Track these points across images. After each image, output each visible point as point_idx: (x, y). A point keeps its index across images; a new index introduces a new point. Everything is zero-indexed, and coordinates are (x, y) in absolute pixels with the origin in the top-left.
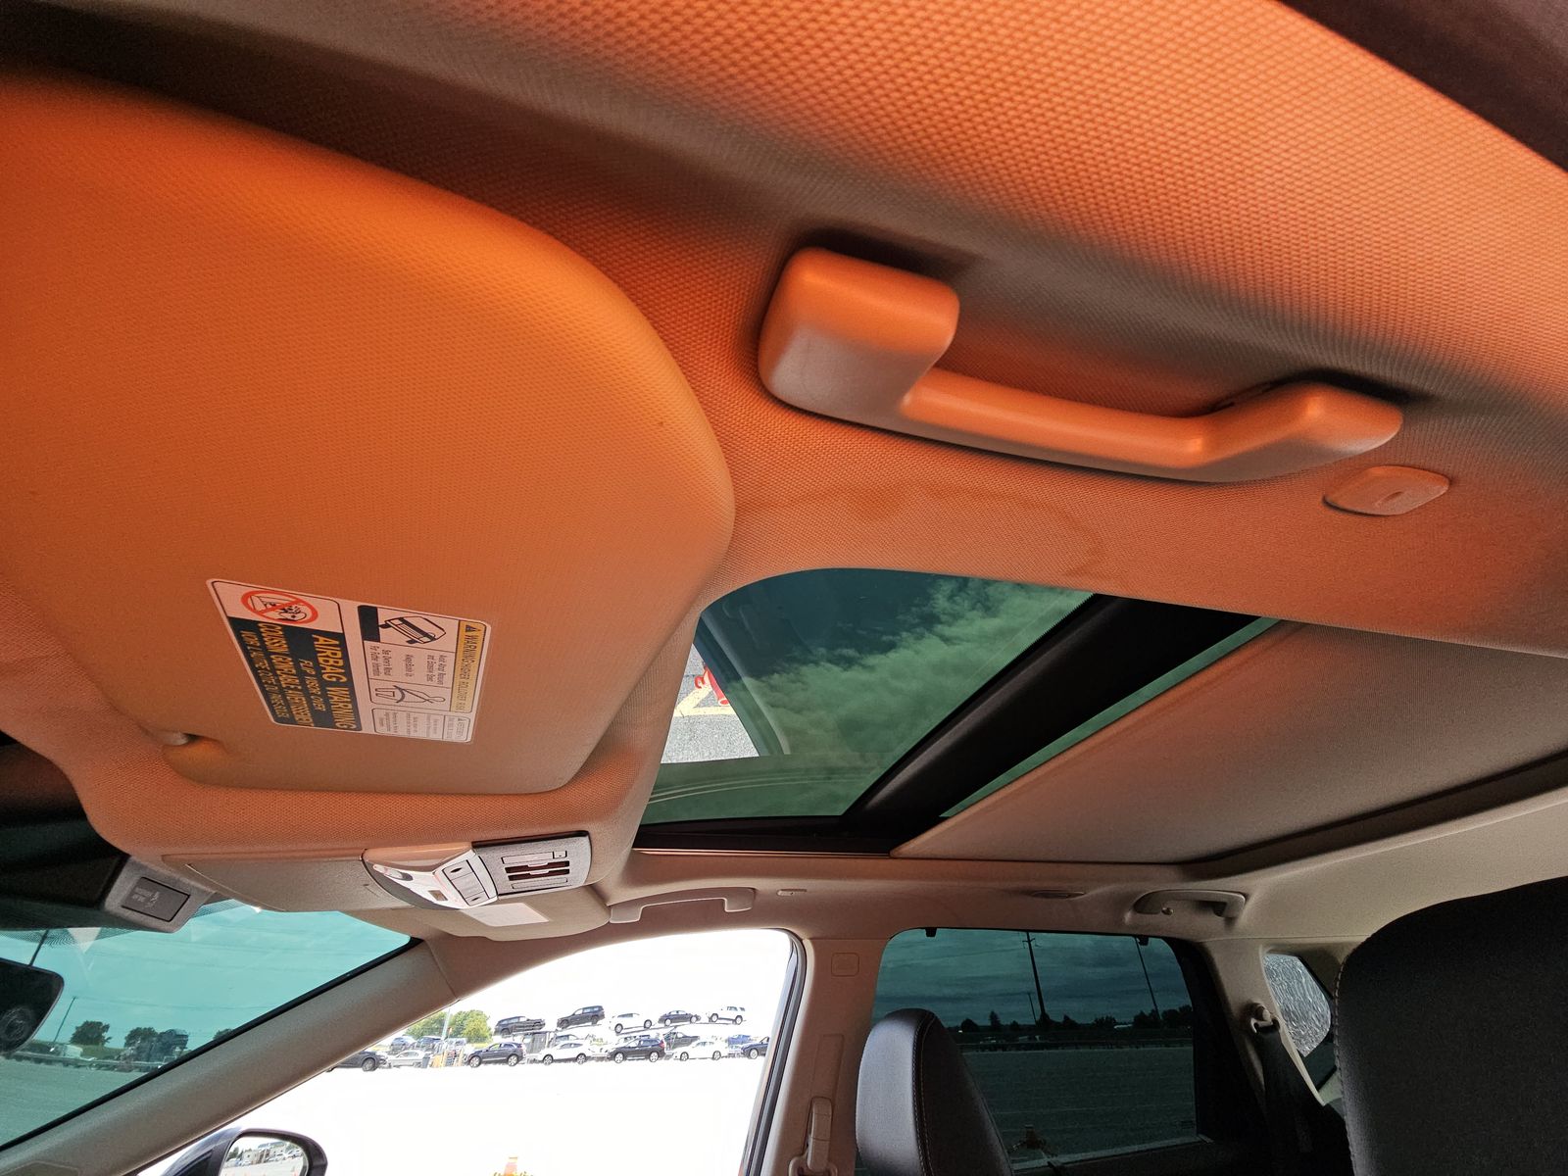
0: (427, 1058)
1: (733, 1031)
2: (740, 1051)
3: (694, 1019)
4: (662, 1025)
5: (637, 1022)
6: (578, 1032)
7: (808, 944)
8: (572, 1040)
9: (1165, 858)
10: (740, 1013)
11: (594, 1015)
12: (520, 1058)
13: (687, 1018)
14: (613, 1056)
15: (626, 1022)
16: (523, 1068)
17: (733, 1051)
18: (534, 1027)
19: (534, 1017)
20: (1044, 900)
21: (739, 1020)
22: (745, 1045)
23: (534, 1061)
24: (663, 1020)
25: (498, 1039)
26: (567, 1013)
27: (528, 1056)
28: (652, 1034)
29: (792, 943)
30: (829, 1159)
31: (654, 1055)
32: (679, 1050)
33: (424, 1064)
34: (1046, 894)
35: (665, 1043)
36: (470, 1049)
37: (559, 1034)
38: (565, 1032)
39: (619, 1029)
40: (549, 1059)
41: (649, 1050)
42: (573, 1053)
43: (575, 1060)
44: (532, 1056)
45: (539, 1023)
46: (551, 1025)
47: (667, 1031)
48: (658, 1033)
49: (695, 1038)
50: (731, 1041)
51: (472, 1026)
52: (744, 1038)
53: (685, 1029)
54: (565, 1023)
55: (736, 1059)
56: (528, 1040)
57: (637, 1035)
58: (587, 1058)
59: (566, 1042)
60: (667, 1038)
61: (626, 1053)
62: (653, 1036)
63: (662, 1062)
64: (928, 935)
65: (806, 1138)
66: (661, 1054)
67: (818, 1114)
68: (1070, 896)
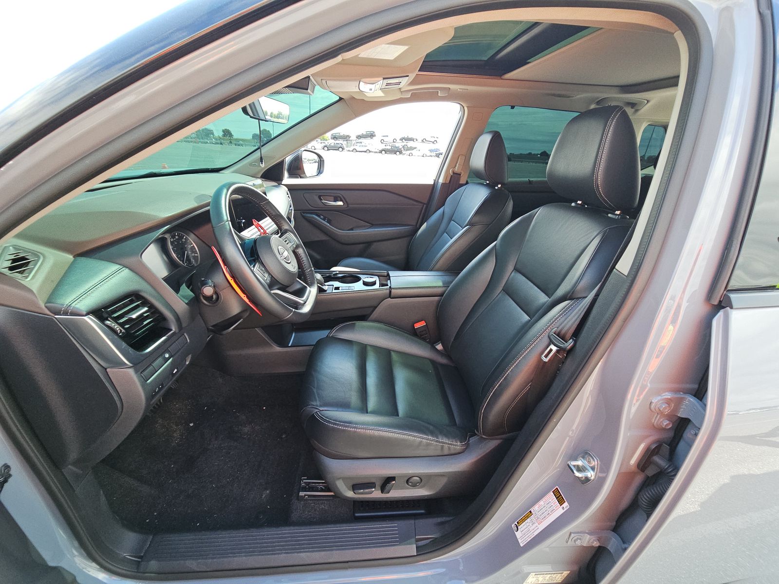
1: (433, 146)
2: (434, 154)
3: (415, 140)
4: (401, 141)
5: (389, 139)
6: (365, 141)
7: (466, 109)
8: (363, 144)
9: (616, 84)
10: (436, 139)
11: (371, 135)
12: (343, 149)
13: (412, 139)
14: (381, 152)
15: (385, 139)
16: (345, 153)
17: (431, 154)
19: (346, 134)
20: (559, 98)
21: (435, 142)
22: (437, 153)
23: (349, 151)
24: (401, 139)
25: (333, 141)
26: (360, 134)
27: (346, 149)
28: (397, 145)
29: (461, 108)
30: (462, 170)
31: (398, 153)
32: (408, 152)
34: (559, 96)
35: (402, 149)
37: (357, 141)
38: (360, 141)
39: (382, 141)
40: (355, 150)
41: (395, 151)
42: (364, 149)
43: (365, 152)
44: (348, 149)
45: (349, 137)
46: (353, 137)
47: (403, 144)
48: (399, 144)
49: (415, 148)
50: (431, 151)
52: (436, 150)
53: (410, 144)
54: (359, 137)
55: (433, 157)
56: (345, 142)
57: (391, 144)
58: (370, 152)
59: (361, 144)
60: (403, 147)
61: (386, 151)
62: (397, 146)
63: (401, 155)
64: (511, 108)
65: (456, 164)
66: (401, 152)
67: (461, 159)
68: (569, 97)
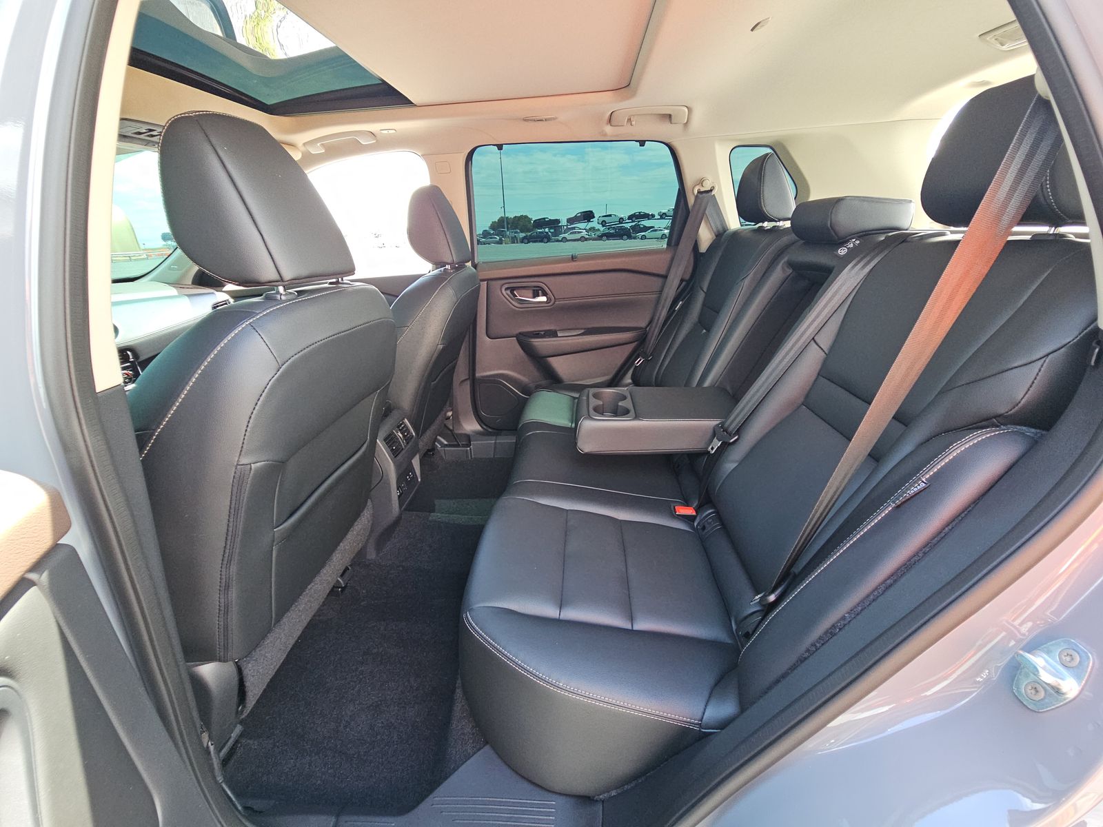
0: (501, 239)
3: (650, 217)
4: (630, 221)
5: (614, 220)
6: (580, 225)
8: (576, 230)
11: (588, 216)
12: (549, 240)
13: (646, 216)
14: (601, 238)
15: (608, 220)
16: (551, 245)
18: (554, 223)
19: (554, 218)
23: (557, 241)
24: (630, 217)
25: (536, 230)
26: (572, 215)
27: (553, 238)
31: (625, 237)
32: (640, 235)
33: (500, 242)
35: (632, 231)
36: (522, 235)
37: (569, 227)
38: (572, 226)
39: (604, 223)
40: (565, 240)
41: (622, 235)
42: (578, 236)
43: (579, 240)
44: (556, 238)
45: (558, 221)
46: (564, 222)
47: (633, 224)
48: (627, 225)
49: (651, 228)
51: (521, 223)
54: (570, 221)
56: (552, 231)
57: (615, 226)
58: (586, 239)
59: (573, 231)
60: (633, 228)
61: (609, 236)
62: (624, 227)
63: (630, 240)
66: (629, 237)
